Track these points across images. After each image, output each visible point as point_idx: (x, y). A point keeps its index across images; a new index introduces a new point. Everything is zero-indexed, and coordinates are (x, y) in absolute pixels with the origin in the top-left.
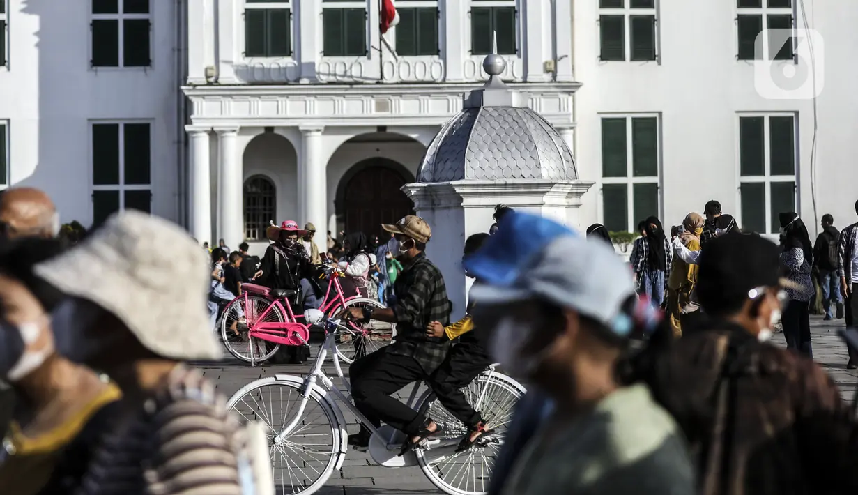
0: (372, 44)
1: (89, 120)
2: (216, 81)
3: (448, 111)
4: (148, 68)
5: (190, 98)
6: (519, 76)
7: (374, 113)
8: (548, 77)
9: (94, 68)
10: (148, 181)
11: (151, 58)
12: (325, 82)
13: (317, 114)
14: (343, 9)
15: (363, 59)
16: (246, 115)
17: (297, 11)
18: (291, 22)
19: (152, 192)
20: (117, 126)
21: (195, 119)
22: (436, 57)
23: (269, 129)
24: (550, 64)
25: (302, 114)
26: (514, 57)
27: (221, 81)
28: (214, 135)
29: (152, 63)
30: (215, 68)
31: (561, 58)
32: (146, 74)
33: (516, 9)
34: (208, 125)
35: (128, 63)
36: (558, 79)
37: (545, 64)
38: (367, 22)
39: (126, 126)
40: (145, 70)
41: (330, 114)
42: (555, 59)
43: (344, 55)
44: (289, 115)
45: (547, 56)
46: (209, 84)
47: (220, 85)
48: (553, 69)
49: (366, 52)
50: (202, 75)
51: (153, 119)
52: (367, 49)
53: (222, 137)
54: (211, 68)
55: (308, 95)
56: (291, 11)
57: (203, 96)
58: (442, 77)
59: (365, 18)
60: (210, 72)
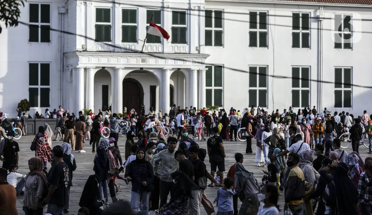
0: (139, 38)
1: (28, 61)
2: (86, 50)
3: (165, 63)
4: (49, 43)
5: (78, 56)
6: (187, 51)
7: (141, 63)
8: (197, 52)
9: (30, 42)
10: (48, 85)
11: (50, 39)
12: (123, 51)
13: (121, 63)
14: (129, 26)
15: (135, 44)
16: (97, 63)
17: (113, 25)
18: (111, 30)
19: (50, 89)
20: (38, 64)
21: (80, 63)
22: (160, 44)
23: (104, 68)
24: (198, 47)
25: (116, 63)
26: (185, 45)
27: (88, 50)
28: (85, 69)
29: (51, 42)
30: (86, 45)
31: (202, 45)
32: (49, 46)
33: (187, 28)
34: (84, 66)
35: (42, 41)
36: (201, 53)
37: (196, 47)
38: (137, 31)
39: (41, 64)
40: (49, 44)
41: (126, 63)
42: (200, 46)
43: (129, 42)
44: (112, 63)
45: (197, 45)
46: (83, 51)
47: (88, 51)
48: (199, 49)
49: (137, 41)
50: (81, 47)
51: (51, 62)
52: (137, 40)
53: (89, 70)
54: (84, 45)
55: (119, 56)
56: (111, 26)
57: (83, 56)
58: (162, 51)
59: (136, 29)
60: (84, 47)
